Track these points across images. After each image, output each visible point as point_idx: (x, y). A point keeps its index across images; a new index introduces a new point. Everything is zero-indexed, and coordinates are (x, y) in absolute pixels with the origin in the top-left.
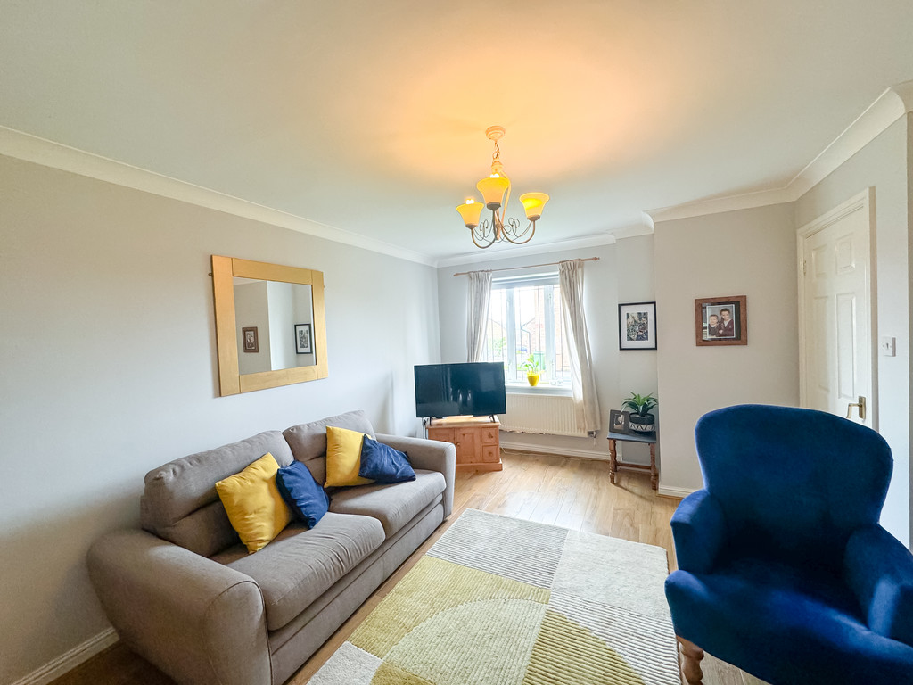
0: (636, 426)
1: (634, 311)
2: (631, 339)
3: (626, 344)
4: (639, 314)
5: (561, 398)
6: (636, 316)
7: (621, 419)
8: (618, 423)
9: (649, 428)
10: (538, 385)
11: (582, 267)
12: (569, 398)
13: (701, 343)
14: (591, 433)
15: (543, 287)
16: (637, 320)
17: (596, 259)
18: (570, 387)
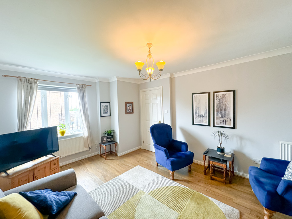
0: (110, 139)
1: (104, 104)
2: (104, 113)
3: (103, 115)
4: (106, 105)
5: (77, 138)
6: (105, 106)
7: (105, 139)
8: (104, 140)
9: (112, 139)
10: (65, 135)
11: (86, 88)
12: (81, 137)
13: (127, 113)
14: (89, 148)
15: (63, 92)
16: (105, 107)
17: (91, 86)
18: (82, 133)
